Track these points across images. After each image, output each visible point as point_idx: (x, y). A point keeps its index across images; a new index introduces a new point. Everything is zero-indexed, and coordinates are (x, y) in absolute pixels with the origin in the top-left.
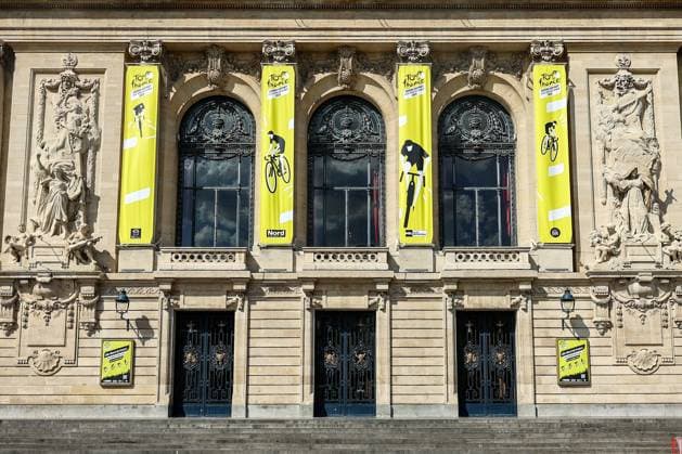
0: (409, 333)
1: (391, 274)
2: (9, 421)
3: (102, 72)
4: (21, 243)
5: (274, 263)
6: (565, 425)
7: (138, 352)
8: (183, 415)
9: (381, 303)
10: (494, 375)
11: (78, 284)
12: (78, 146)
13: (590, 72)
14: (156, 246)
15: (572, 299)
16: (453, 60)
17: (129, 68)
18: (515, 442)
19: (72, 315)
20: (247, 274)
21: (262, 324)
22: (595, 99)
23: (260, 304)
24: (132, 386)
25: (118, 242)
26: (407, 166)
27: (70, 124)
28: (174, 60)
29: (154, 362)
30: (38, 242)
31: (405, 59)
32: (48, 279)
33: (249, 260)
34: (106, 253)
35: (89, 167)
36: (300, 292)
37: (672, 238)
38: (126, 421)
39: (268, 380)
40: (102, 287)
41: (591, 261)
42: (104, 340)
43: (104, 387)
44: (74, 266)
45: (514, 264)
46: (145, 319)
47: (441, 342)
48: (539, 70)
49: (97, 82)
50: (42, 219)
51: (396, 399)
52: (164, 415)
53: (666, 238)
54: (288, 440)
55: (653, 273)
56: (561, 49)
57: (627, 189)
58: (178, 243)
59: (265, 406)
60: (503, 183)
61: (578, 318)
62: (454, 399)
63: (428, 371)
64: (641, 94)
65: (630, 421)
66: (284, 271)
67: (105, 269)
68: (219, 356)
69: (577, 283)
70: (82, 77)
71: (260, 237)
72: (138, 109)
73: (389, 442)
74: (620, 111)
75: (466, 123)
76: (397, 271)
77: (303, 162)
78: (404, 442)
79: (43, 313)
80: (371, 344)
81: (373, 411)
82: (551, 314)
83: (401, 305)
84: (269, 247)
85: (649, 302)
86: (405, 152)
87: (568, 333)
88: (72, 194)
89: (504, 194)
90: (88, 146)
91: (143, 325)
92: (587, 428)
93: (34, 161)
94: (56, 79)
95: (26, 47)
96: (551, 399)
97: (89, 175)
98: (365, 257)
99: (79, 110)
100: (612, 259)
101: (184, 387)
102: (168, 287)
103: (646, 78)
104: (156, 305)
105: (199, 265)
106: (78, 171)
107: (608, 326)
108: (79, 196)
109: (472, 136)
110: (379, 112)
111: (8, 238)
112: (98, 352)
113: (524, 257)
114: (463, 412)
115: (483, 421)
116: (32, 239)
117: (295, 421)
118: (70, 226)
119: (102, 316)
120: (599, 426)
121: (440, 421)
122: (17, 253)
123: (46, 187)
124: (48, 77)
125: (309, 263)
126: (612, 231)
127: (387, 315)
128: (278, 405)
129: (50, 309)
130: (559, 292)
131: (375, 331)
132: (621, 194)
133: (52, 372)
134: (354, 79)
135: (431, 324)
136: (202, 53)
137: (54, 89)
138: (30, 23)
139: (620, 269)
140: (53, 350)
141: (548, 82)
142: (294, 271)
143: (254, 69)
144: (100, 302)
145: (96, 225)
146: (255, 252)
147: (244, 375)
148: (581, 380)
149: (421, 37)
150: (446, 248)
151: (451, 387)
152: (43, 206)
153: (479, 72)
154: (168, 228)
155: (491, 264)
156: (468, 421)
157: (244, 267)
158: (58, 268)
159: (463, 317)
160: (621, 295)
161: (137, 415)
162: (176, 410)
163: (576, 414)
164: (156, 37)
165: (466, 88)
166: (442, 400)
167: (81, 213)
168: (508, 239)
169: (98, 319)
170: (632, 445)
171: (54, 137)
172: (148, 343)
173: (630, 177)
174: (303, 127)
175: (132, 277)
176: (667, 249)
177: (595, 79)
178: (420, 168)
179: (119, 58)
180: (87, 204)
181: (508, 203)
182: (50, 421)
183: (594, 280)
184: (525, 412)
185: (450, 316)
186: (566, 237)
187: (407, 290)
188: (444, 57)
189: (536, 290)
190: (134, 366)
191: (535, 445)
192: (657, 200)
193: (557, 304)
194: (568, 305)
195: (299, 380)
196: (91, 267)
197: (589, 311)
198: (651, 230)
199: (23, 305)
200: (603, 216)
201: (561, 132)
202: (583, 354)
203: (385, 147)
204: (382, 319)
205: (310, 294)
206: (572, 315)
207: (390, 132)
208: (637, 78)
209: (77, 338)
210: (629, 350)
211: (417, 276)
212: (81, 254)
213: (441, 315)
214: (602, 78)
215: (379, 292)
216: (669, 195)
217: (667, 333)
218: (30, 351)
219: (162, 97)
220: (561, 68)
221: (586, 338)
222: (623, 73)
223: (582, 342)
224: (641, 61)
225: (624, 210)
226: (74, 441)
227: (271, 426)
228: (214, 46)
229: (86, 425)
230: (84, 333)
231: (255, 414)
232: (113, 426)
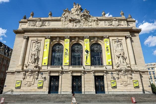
0: (87, 79)
1: (84, 70)
2: (22, 94)
3: (41, 40)
4: (27, 65)
5: (66, 68)
6: (113, 95)
7: (44, 83)
8: (50, 93)
9: (83, 74)
10: (101, 86)
11: (35, 71)
12: (37, 51)
13: (112, 40)
14: (48, 66)
15: (113, 74)
16: (92, 38)
17: (46, 40)
18: (105, 98)
19: (34, 76)
20: (62, 70)
21: (64, 78)
22: (114, 43)
23: (63, 75)
24: (42, 88)
25: (42, 65)
26: (86, 53)
27: (36, 48)
28: (52, 38)
29: (46, 84)
30: (30, 65)
31: (85, 38)
32: (31, 71)
33: (62, 68)
34: (40, 67)
35: (38, 54)
36: (70, 73)
37: (127, 64)
38: (41, 94)
39: (64, 87)
40: (39, 72)
41: (115, 68)
42: (38, 80)
43: (38, 88)
44: (35, 69)
45: (103, 68)
46: (45, 77)
47: (92, 81)
48: (105, 39)
49: (41, 42)
50: (31, 61)
51: (85, 91)
52: (47, 93)
53: (126, 64)
54: (67, 98)
55: (125, 70)
56: (108, 37)
57: (120, 57)
58: (51, 65)
59: (64, 92)
60: (101, 56)
61: (114, 77)
62: (95, 91)
63: (90, 86)
64: (120, 43)
65: (124, 94)
66: (67, 69)
67: (40, 69)
68: (57, 83)
69: (113, 71)
70: (38, 41)
71: (64, 64)
72: (46, 45)
73: (84, 98)
74: (117, 45)
75: (95, 47)
76: (85, 69)
77: (70, 53)
78: (87, 98)
79: (29, 76)
80: (81, 81)
81: (81, 93)
82: (109, 76)
83: (86, 75)
84: (65, 66)
85: (125, 74)
86: (86, 51)
87: (112, 79)
88: (35, 58)
89: (101, 57)
90: (39, 51)
91: (45, 78)
92: (117, 95)
93: (30, 53)
94: (35, 41)
95: (31, 37)
96: (110, 90)
97: (38, 55)
98: (80, 67)
99: (38, 46)
100: (118, 67)
101: (51, 89)
102: (49, 72)
103: (121, 41)
104: (47, 75)
105: (54, 68)
106: (37, 54)
107: (119, 78)
108: (36, 58)
109: (96, 49)
110: (82, 46)
111: (25, 64)
112: (37, 83)
113: (104, 67)
114: (96, 93)
115: (100, 94)
116: (29, 65)
117: (69, 94)
118: (35, 62)
119: (39, 77)
120: (119, 95)
121: (92, 94)
122: (26, 67)
123: (32, 57)
124: (34, 41)
125: (71, 68)
126: (118, 63)
127: (83, 76)
128: (66, 92)
129: (30, 76)
130: (111, 73)
131: (81, 79)
132: (119, 57)
133: (30, 86)
134: (78, 41)
135: (90, 78)
136: (56, 38)
137: (34, 43)
138: (32, 34)
139: (120, 69)
140: (30, 82)
141: (106, 41)
142: (69, 69)
143: (64, 40)
144: (38, 74)
145: (39, 63)
146: (63, 66)
147: (60, 86)
148: (115, 87)
149: (88, 35)
150: (92, 66)
151: (94, 88)
152: (31, 59)
153: (96, 40)
154: (50, 63)
155: (100, 68)
156: (97, 94)
157: (61, 69)
158: (32, 69)
159: (96, 77)
160: (120, 73)
161: (43, 93)
162: (49, 92)
163: (115, 93)
164: (50, 35)
165: (94, 42)
166: (93, 91)
167: (37, 61)
168: (102, 64)
169: (38, 77)
170: (125, 99)
171: (34, 49)
172: (45, 81)
173: (120, 55)
174: (71, 48)
175: (44, 70)
176: (127, 66)
177: (113, 41)
178: (88, 54)
179: (44, 38)
180: (38, 59)
181: (102, 59)
182: (28, 94)
183: (116, 71)
184: (106, 93)
185: (94, 77)
186: (111, 64)
187: (87, 72)
188: (91, 38)
189: (107, 72)
190: (43, 85)
191: (109, 99)
192: (124, 58)
193: (110, 75)
194: (112, 75)
195: (69, 87)
196: (37, 69)
197: (115, 76)
198: (124, 63)
199: (26, 75)
200: (116, 61)
201: (109, 48)
202: (115, 83)
203: (83, 51)
204: (83, 77)
205: (71, 73)
206: (113, 76)
207: (83, 48)
208: (119, 41)
209: (34, 80)
210: (122, 82)
211: (88, 70)
212: (36, 67)
213: (92, 76)
214: (114, 41)
215: (82, 73)
216: (126, 57)
217: (128, 79)
218: (27, 83)
219: (50, 44)
220: (108, 39)
221: (115, 80)
222: (117, 40)
223: (115, 81)
224: (120, 38)
225: (119, 60)
226: (32, 98)
227: (65, 95)
228: (58, 36)
229: (34, 95)
230: (35, 79)
231: (62, 93)
232: (39, 95)
